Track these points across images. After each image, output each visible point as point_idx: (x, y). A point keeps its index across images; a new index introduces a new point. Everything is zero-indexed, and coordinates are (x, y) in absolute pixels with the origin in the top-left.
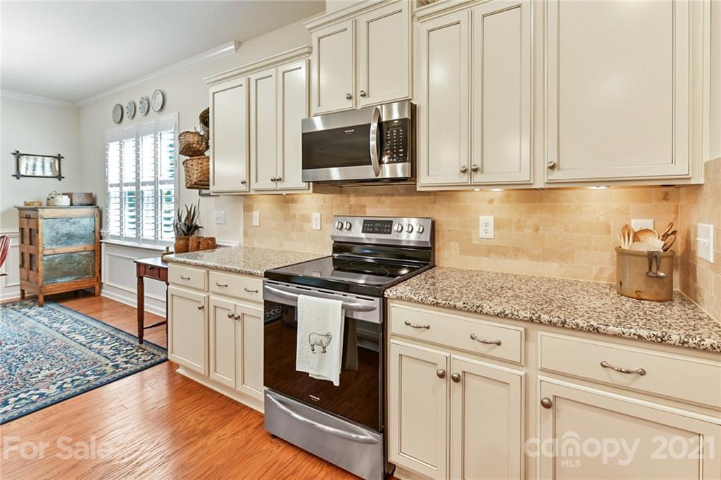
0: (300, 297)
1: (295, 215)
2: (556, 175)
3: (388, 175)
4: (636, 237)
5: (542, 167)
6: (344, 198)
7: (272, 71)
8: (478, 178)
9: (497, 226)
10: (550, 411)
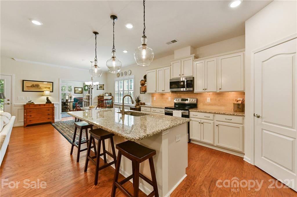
0: (173, 111)
1: (164, 98)
2: (221, 90)
3: (182, 90)
4: (237, 101)
5: (218, 89)
6: (176, 94)
7: (162, 69)
8: (206, 91)
9: (211, 100)
10: (217, 127)
